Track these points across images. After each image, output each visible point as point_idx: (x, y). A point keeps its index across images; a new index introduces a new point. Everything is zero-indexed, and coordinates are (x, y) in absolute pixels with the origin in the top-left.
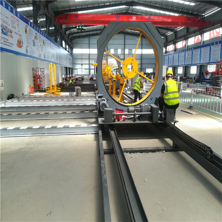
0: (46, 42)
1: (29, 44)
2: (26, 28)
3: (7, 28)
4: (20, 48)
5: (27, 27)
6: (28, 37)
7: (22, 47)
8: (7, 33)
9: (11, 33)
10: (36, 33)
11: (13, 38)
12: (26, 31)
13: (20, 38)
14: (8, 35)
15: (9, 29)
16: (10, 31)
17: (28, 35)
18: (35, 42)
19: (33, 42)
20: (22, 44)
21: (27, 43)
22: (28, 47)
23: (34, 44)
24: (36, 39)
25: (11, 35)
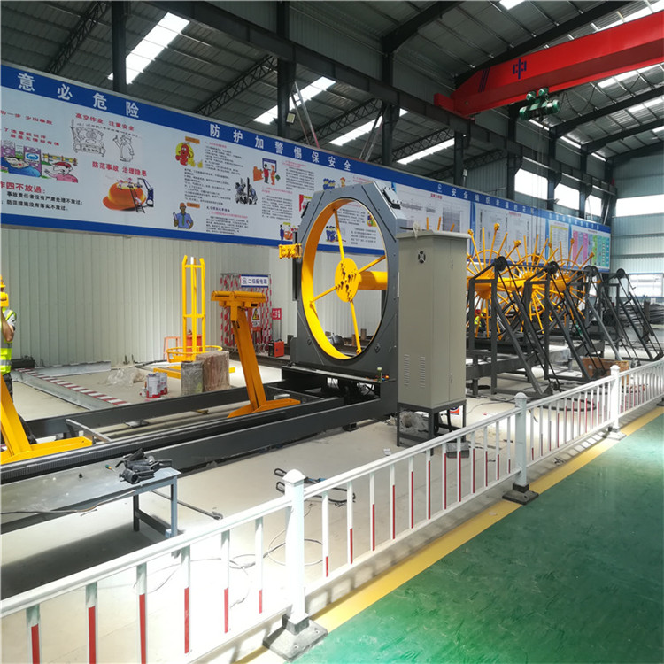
1: (205, 198)
3: (39, 152)
6: (198, 175)
9: (68, 166)
10: (264, 160)
11: (75, 180)
12: (184, 156)
13: (135, 181)
15: (49, 156)
16: (57, 161)
17: (195, 168)
18: (250, 191)
19: (235, 191)
20: (148, 199)
21: (190, 194)
22: (192, 205)
23: (246, 195)
24: (261, 178)
25: (66, 173)
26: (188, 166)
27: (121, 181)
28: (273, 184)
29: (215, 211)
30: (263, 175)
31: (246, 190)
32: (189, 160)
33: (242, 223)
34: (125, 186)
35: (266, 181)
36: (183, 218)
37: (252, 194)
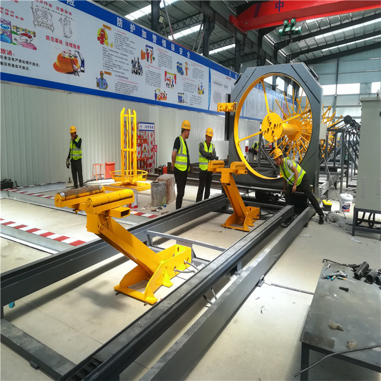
0: (191, 68)
1: (114, 69)
2: (102, 31)
3: (9, 24)
4: (72, 76)
5: (107, 31)
6: (110, 52)
7: (81, 74)
8: (10, 37)
9: (30, 37)
10: (147, 46)
11: (35, 48)
12: (102, 38)
13: (73, 53)
14: (14, 41)
15: (17, 28)
16: (23, 32)
17: (109, 47)
18: (139, 66)
19: (131, 65)
20: (81, 66)
21: (106, 65)
22: (107, 73)
23: (137, 70)
24: (145, 58)
25: (29, 42)
26: (105, 46)
27: (65, 52)
28: (151, 63)
29: (120, 78)
30: (146, 56)
31: (137, 65)
32: (105, 41)
33: (135, 88)
34: (67, 56)
35: (148, 60)
36: (102, 82)
37: (140, 68)
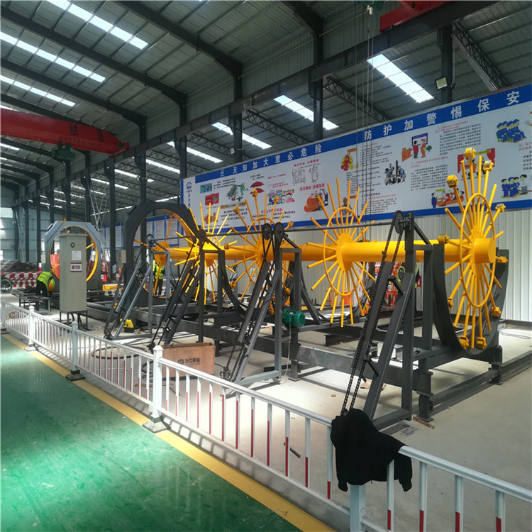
1: (360, 190)
6: (355, 174)
10: (415, 137)
19: (385, 176)
23: (395, 176)
24: (410, 156)
28: (424, 156)
30: (412, 153)
31: (394, 172)
33: (391, 201)
35: (415, 157)
37: (401, 173)
